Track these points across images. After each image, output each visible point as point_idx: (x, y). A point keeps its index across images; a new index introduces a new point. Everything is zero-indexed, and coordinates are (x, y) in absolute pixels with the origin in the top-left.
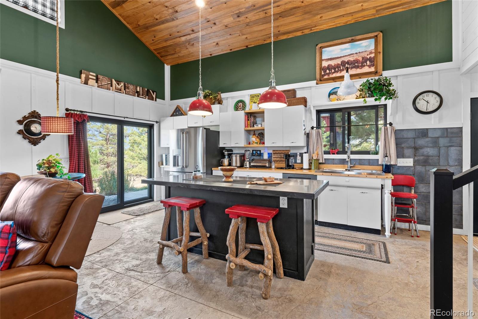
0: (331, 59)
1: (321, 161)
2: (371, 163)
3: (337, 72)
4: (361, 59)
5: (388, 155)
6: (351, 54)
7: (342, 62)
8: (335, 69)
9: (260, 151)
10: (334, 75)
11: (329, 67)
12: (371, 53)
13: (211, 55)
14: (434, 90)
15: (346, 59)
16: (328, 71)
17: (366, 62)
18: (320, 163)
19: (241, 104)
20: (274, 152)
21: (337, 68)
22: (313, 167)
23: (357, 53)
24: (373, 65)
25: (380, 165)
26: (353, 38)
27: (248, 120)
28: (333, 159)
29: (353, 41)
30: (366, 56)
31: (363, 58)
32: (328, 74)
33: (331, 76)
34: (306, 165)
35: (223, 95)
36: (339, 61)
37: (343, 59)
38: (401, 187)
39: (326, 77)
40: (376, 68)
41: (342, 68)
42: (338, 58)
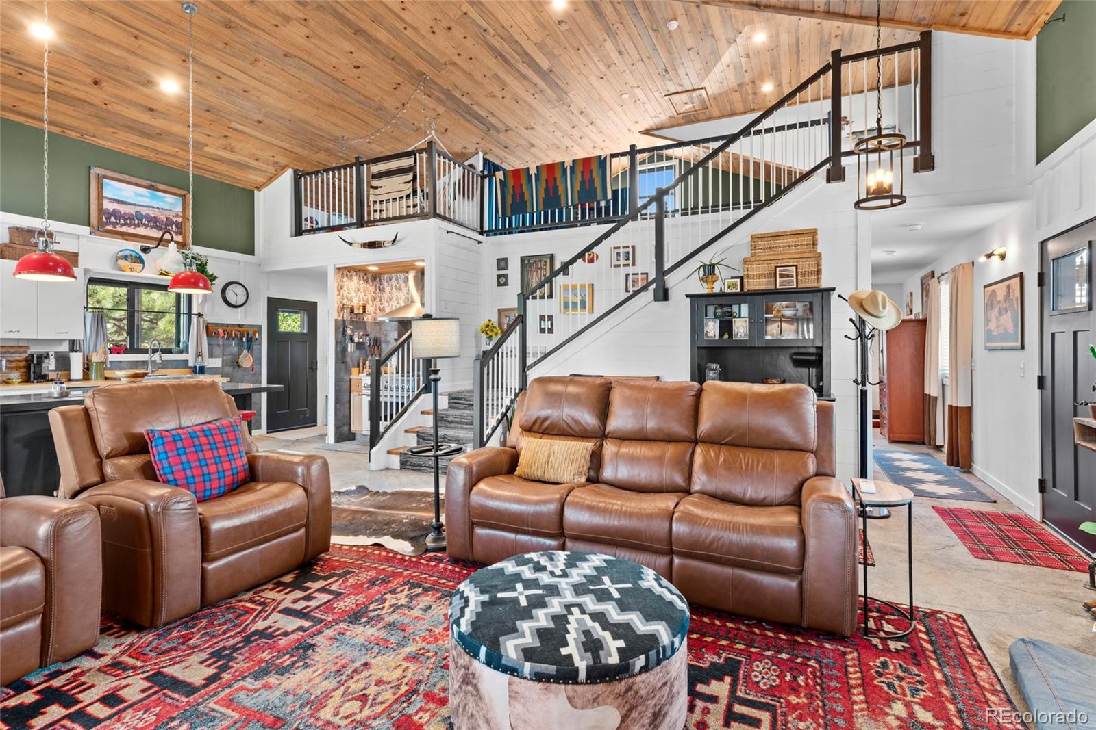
0: (118, 201)
2: (176, 364)
3: (130, 225)
4: (165, 220)
5: (200, 355)
6: (151, 207)
7: (136, 212)
8: (125, 220)
10: (124, 229)
11: (115, 213)
12: (177, 215)
14: (242, 282)
15: (144, 211)
16: (113, 219)
17: (171, 226)
18: (104, 369)
21: (129, 219)
22: (93, 376)
23: (158, 209)
24: (181, 234)
25: (190, 367)
26: (153, 184)
28: (120, 362)
29: (151, 187)
30: (171, 217)
31: (167, 219)
32: (115, 224)
33: (118, 228)
34: (77, 371)
36: (131, 210)
37: (138, 209)
39: (110, 227)
40: (184, 238)
41: (136, 222)
42: (130, 204)
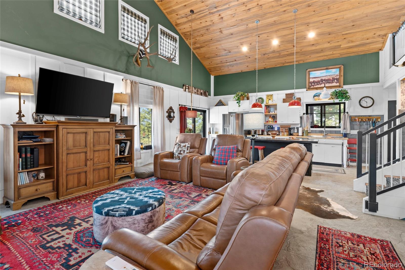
0: (315, 78)
1: (309, 132)
2: (336, 132)
3: (318, 85)
4: (332, 79)
5: (346, 128)
6: (326, 76)
7: (321, 80)
8: (317, 83)
9: (272, 126)
10: (317, 86)
11: (314, 82)
12: (337, 76)
13: (242, 71)
14: (370, 96)
15: (323, 78)
16: (313, 84)
17: (334, 80)
18: (308, 133)
19: (261, 100)
20: (281, 127)
21: (318, 83)
22: (305, 134)
23: (329, 76)
24: (338, 82)
25: (341, 134)
26: (327, 67)
27: (267, 109)
29: (327, 69)
30: (334, 77)
31: (333, 78)
32: (313, 86)
33: (315, 87)
34: (300, 133)
35: (250, 94)
36: (319, 79)
37: (322, 78)
38: (353, 145)
39: (312, 87)
40: (340, 84)
41: (321, 83)
42: (319, 77)
